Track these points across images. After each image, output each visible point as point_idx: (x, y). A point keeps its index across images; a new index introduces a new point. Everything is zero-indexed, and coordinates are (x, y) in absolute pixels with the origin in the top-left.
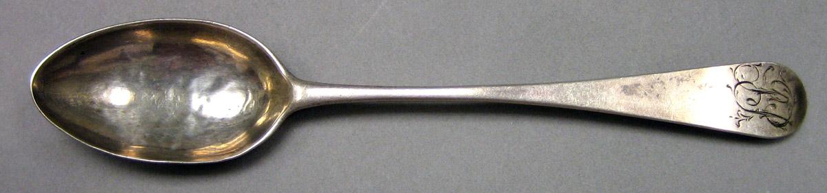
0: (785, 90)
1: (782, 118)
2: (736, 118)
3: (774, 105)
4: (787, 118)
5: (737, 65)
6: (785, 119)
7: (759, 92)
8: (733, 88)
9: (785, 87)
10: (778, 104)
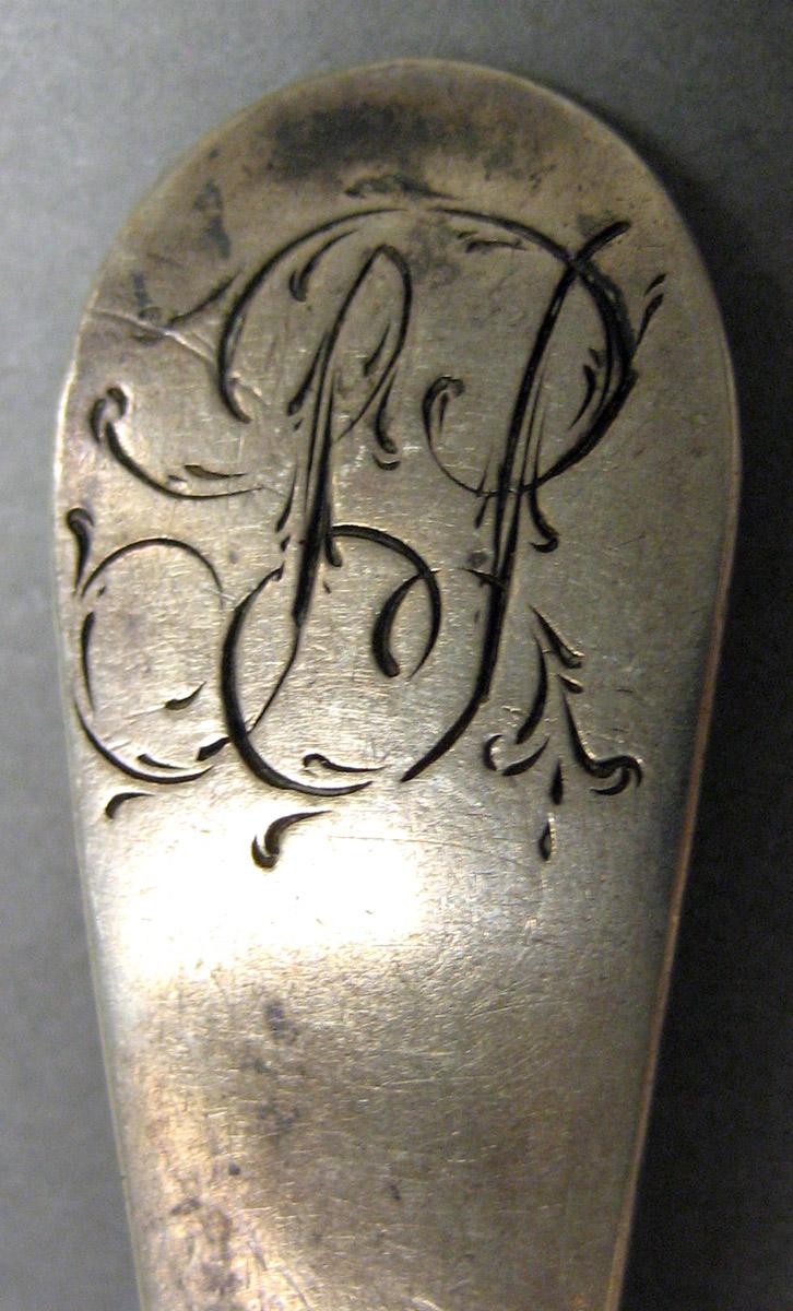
0: (298, 285)
1: (548, 322)
2: (556, 792)
3: (434, 398)
4: (548, 267)
5: (83, 750)
6: (560, 291)
7: (318, 542)
8: (289, 805)
9: (277, 279)
10: (418, 364)
